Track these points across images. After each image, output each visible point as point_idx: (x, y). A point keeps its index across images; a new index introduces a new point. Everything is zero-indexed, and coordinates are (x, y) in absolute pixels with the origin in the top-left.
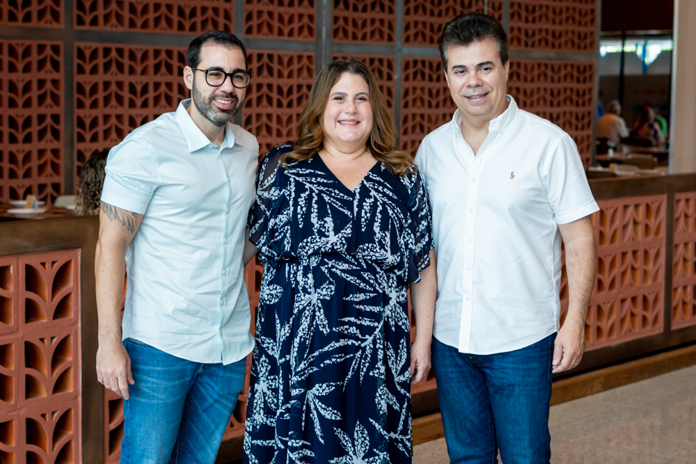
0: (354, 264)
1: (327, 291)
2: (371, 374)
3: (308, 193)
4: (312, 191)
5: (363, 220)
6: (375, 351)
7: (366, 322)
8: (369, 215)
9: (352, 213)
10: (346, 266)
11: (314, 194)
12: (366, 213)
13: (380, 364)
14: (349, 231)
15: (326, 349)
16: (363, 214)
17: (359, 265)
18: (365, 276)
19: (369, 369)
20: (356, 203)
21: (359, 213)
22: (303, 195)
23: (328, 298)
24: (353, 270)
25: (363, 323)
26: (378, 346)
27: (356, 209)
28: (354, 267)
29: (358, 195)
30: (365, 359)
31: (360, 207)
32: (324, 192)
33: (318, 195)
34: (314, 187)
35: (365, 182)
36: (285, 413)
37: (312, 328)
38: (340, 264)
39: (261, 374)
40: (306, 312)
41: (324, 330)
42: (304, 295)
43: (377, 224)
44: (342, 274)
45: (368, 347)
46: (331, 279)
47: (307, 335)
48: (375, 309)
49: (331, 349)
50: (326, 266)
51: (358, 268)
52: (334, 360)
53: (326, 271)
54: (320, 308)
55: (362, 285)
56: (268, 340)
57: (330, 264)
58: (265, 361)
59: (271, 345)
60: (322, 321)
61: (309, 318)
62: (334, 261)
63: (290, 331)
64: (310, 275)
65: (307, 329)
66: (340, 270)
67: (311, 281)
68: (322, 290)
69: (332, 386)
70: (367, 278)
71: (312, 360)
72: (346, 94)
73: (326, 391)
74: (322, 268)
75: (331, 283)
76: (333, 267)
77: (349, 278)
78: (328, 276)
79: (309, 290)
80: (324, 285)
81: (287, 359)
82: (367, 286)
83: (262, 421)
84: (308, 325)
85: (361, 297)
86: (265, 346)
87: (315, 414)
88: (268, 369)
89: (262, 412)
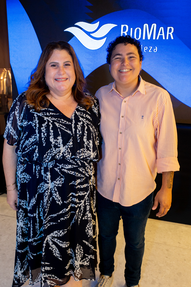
0: (74, 165)
1: (59, 182)
2: (84, 219)
3: (46, 123)
4: (49, 121)
5: (78, 135)
6: (85, 207)
7: (81, 194)
8: (81, 132)
9: (72, 132)
10: (70, 166)
11: (50, 123)
12: (79, 131)
13: (87, 213)
14: (71, 143)
17: (77, 164)
19: (83, 216)
20: (73, 126)
21: (76, 131)
22: (43, 125)
23: (61, 186)
24: (74, 168)
25: (80, 194)
26: (87, 204)
27: (74, 130)
29: (74, 120)
30: (81, 212)
31: (76, 128)
32: (55, 121)
33: (53, 123)
34: (49, 119)
35: (77, 112)
36: (34, 242)
37: (49, 202)
38: (67, 166)
39: (20, 218)
40: (46, 193)
41: (59, 203)
42: (45, 184)
43: (85, 137)
44: (68, 171)
45: (82, 206)
46: (62, 175)
47: (46, 206)
48: (85, 186)
49: (64, 212)
50: (58, 168)
51: (77, 166)
52: (65, 218)
53: (58, 171)
54: (56, 192)
55: (79, 175)
56: (23, 201)
57: (61, 166)
58: (22, 212)
59: (25, 203)
60: (57, 198)
61: (47, 197)
62: (63, 164)
63: (35, 201)
64: (49, 173)
65: (46, 203)
66: (67, 169)
67: (49, 176)
68: (57, 181)
69: (65, 231)
70: (81, 171)
71: (49, 219)
72: (58, 63)
73: (62, 234)
74: (56, 169)
75: (62, 177)
76: (62, 168)
77: (72, 173)
78: (60, 173)
79: (48, 181)
80: (58, 179)
81: (35, 215)
82: (82, 175)
83: (21, 241)
84: (47, 201)
85: (78, 181)
86: (21, 204)
87: (54, 246)
88: (24, 215)
89: (21, 236)
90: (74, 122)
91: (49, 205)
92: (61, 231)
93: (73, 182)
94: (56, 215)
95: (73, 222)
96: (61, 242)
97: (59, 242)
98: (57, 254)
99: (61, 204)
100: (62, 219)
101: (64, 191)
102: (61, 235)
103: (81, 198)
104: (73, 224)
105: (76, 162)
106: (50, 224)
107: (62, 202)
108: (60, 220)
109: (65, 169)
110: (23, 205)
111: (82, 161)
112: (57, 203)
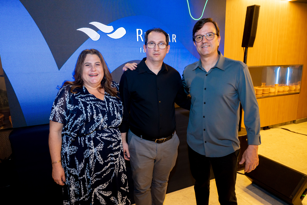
0: (110, 133)
1: (100, 147)
3: (89, 105)
4: (91, 104)
5: (111, 111)
6: (120, 162)
7: (116, 153)
8: (113, 109)
10: (107, 135)
12: (111, 108)
14: (106, 118)
15: (103, 170)
16: (111, 109)
17: (112, 132)
18: (114, 136)
20: (106, 105)
21: (109, 109)
22: (88, 107)
23: (101, 150)
24: (110, 135)
25: (115, 154)
27: (107, 108)
28: (110, 134)
29: (106, 102)
30: (117, 167)
31: (109, 107)
32: (95, 104)
34: (90, 102)
36: (85, 198)
37: (94, 163)
38: (104, 134)
39: (71, 184)
40: (91, 157)
41: (102, 163)
42: (89, 150)
43: (116, 111)
44: (106, 138)
45: (118, 162)
46: (102, 142)
47: (92, 166)
48: (118, 147)
49: (105, 169)
50: (99, 136)
51: (111, 134)
52: (107, 173)
53: (99, 139)
54: (99, 155)
55: (113, 140)
56: (72, 169)
57: (100, 135)
58: (72, 178)
59: (74, 170)
60: (100, 159)
61: (92, 159)
62: (102, 134)
63: (83, 165)
64: (92, 141)
65: (92, 164)
66: (105, 137)
67: (92, 144)
68: (98, 147)
69: (108, 183)
70: (115, 137)
71: (95, 176)
72: (91, 63)
73: (106, 186)
74: (97, 137)
75: (102, 143)
76: (102, 136)
77: (109, 139)
78: (100, 140)
79: (92, 148)
80: (99, 145)
81: (84, 177)
82: (115, 140)
83: (75, 201)
84: (93, 162)
85: (114, 144)
86: (71, 172)
87: (100, 197)
88: (74, 180)
89: (74, 198)
90: (106, 103)
91: (94, 165)
92: (105, 184)
93: (110, 145)
94: (100, 173)
95: (113, 176)
96: (105, 192)
97: (104, 193)
98: (103, 202)
99: (103, 164)
100: (105, 175)
101: (104, 153)
102: (105, 188)
103: (116, 156)
104: (113, 177)
105: (110, 131)
106: (96, 180)
107: (103, 162)
108: (103, 176)
109: (103, 137)
110: (73, 172)
111: (115, 130)
112: (100, 163)
